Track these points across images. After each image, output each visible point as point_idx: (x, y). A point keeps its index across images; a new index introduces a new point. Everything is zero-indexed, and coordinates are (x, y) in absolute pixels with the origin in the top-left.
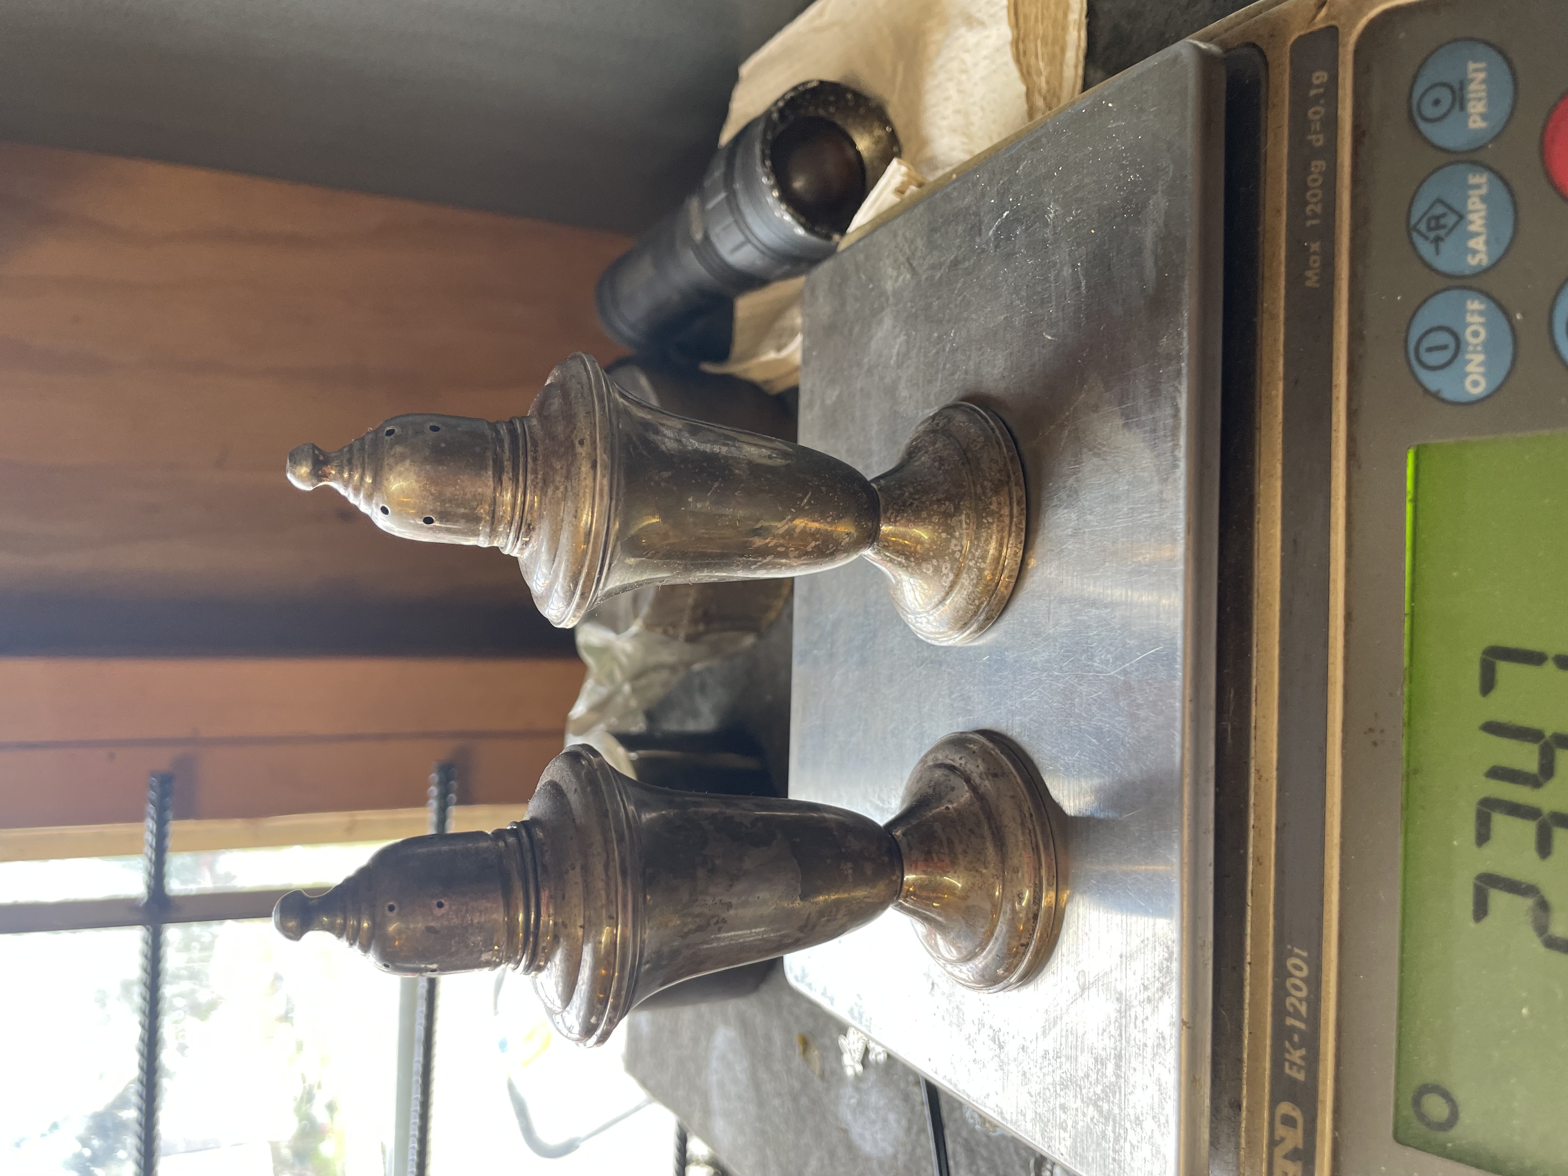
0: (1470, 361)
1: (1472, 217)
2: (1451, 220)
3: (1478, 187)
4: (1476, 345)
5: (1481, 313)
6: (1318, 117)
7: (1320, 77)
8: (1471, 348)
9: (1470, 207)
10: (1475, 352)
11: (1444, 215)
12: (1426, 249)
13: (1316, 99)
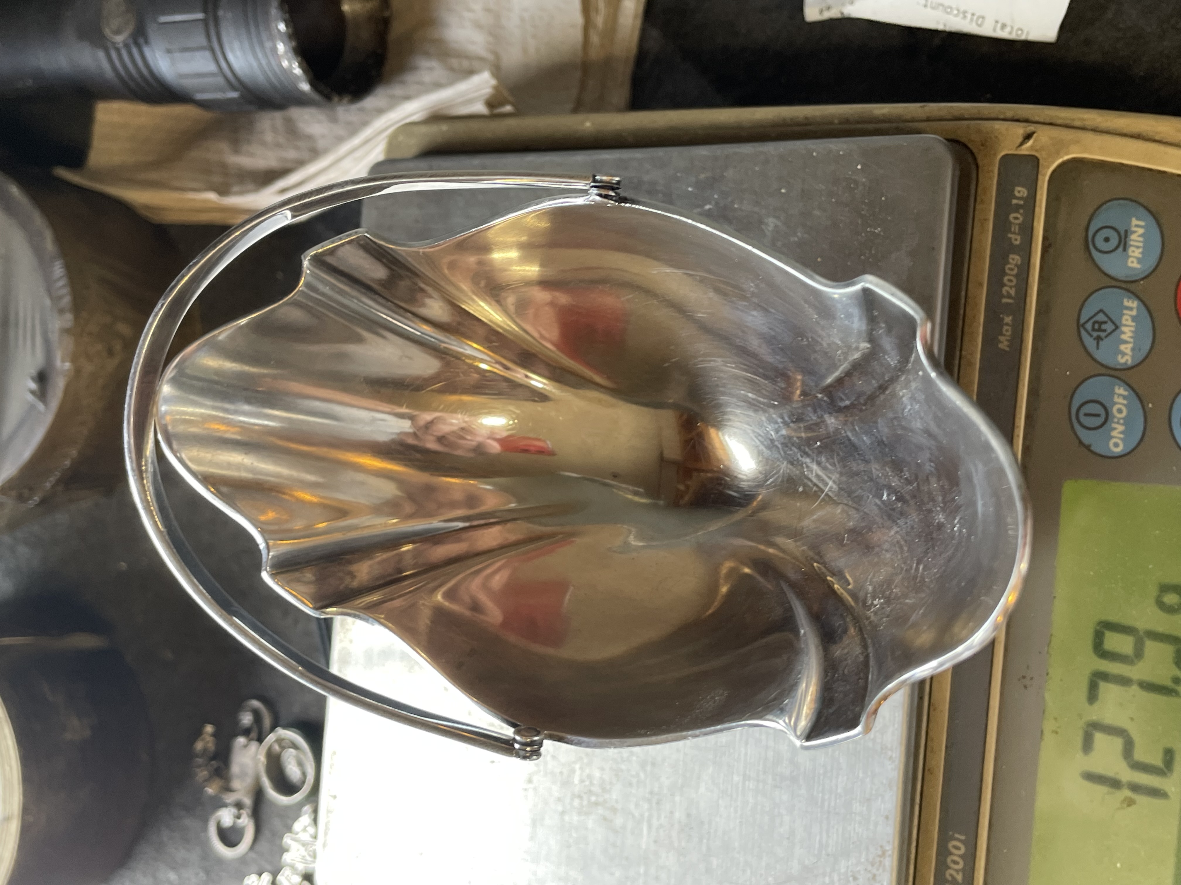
0: (1115, 429)
1: (1124, 329)
2: (1109, 327)
3: (1131, 309)
4: (1119, 419)
5: (1124, 397)
6: (1017, 222)
7: (1021, 192)
8: (1116, 420)
9: (1124, 322)
10: (1118, 423)
11: (1105, 322)
12: (1090, 342)
13: (1017, 208)
